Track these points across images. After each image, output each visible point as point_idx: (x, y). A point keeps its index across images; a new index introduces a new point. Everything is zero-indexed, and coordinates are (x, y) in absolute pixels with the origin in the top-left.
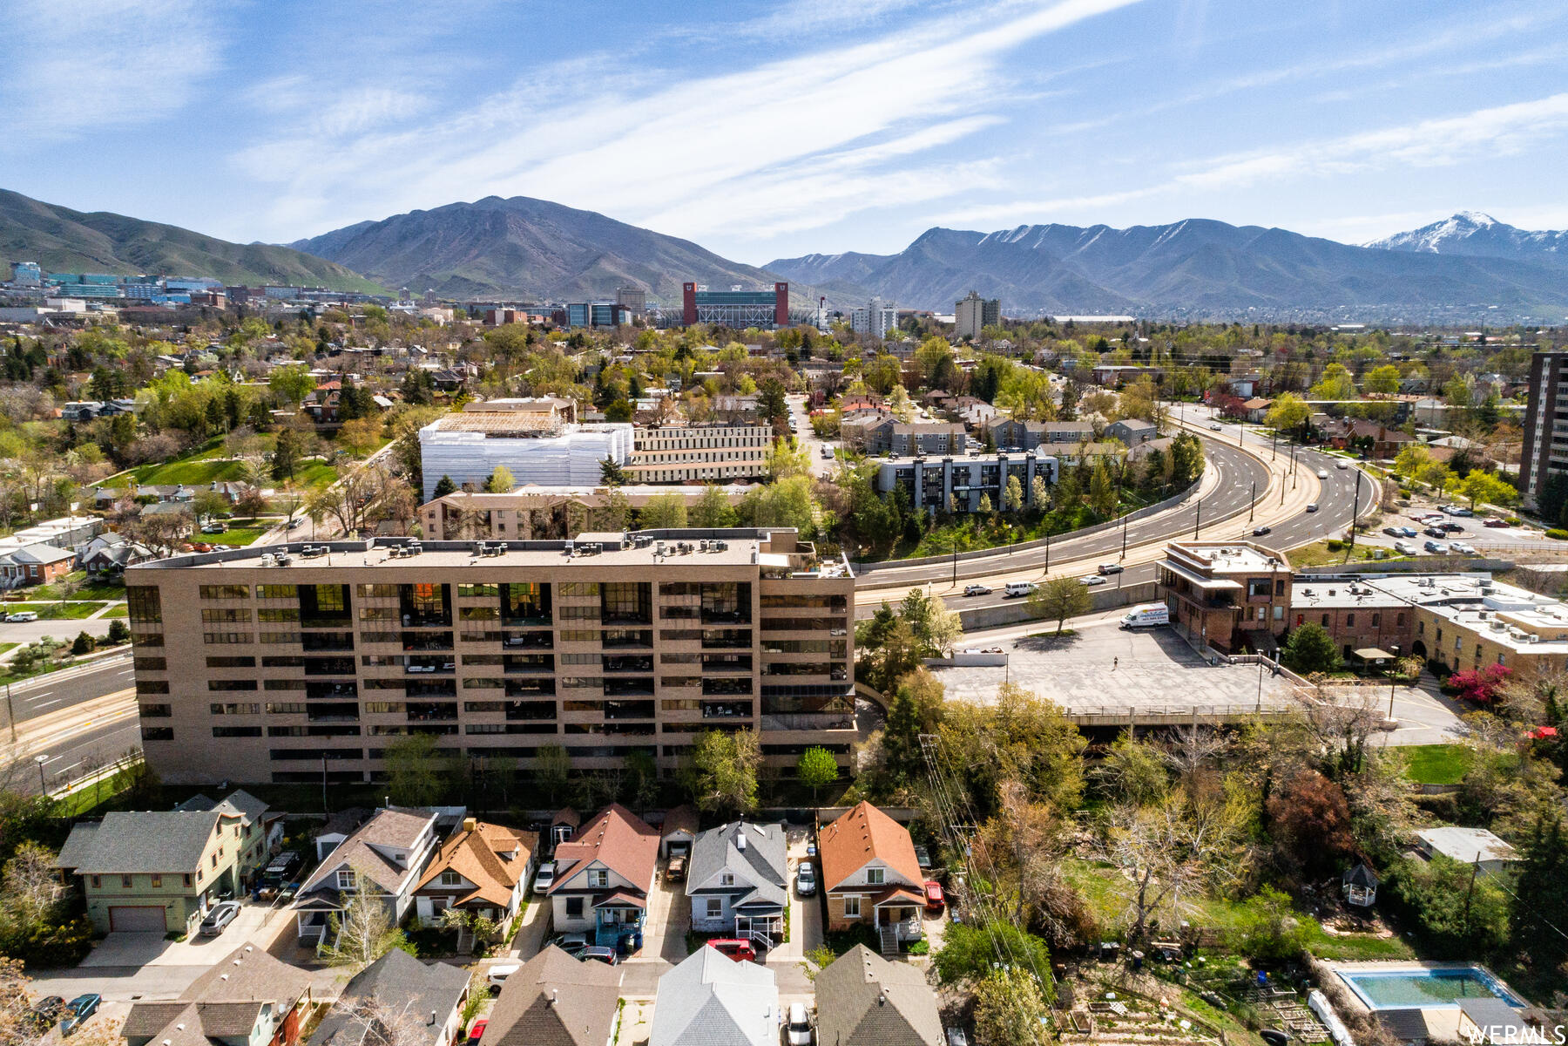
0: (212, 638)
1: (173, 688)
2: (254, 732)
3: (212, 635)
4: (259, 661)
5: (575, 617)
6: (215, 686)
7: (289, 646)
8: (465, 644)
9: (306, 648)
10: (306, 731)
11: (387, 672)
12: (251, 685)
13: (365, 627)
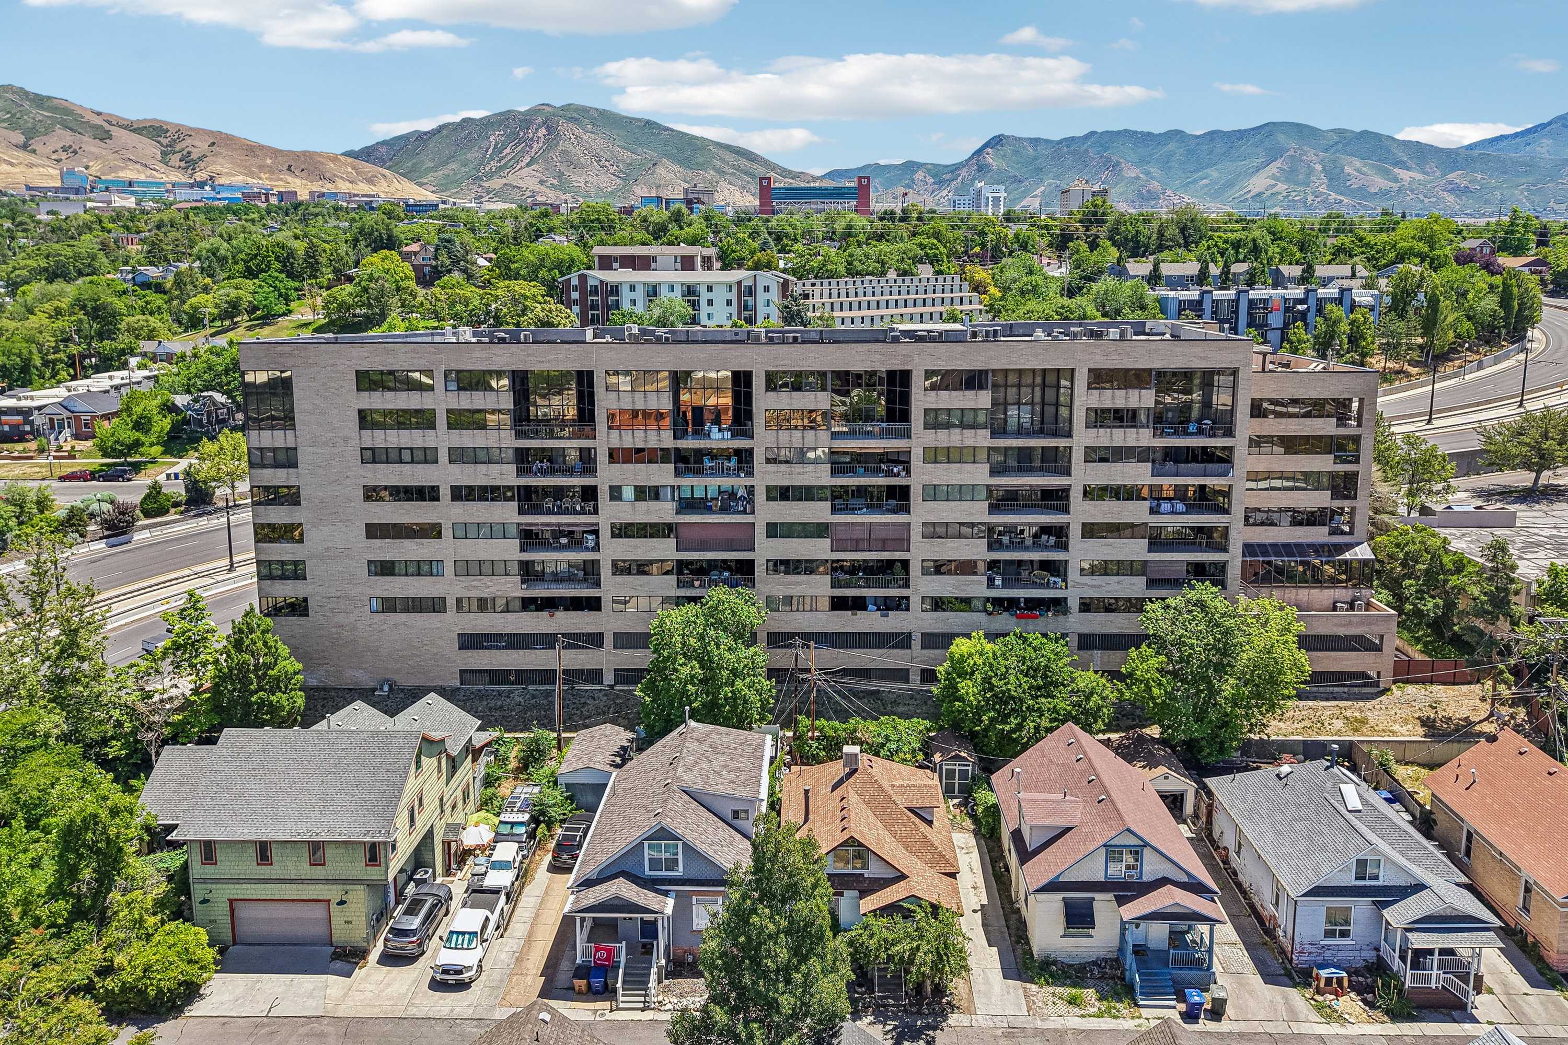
0: (373, 456)
1: (311, 534)
2: (436, 605)
3: (373, 449)
4: (445, 493)
5: (948, 426)
6: (374, 531)
7: (495, 469)
8: (772, 467)
9: (520, 472)
10: (517, 604)
11: (648, 512)
12: (432, 531)
13: (616, 440)
